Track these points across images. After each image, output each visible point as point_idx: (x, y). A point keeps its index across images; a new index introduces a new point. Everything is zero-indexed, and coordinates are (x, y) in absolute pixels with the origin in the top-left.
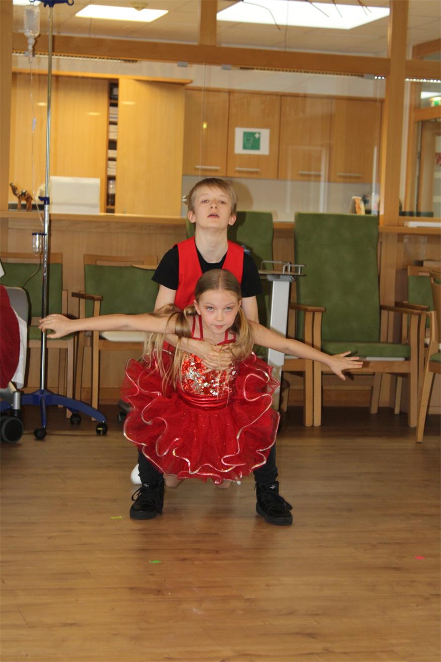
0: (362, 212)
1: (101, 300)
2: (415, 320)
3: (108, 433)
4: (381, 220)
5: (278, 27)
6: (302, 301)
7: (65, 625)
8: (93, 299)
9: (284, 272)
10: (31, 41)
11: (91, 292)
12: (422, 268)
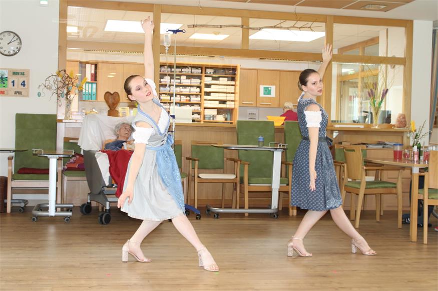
3: (201, 218)
5: (276, 41)
6: (288, 160)
8: (195, 160)
9: (279, 147)
10: (167, 48)
11: (194, 157)
12: (341, 145)
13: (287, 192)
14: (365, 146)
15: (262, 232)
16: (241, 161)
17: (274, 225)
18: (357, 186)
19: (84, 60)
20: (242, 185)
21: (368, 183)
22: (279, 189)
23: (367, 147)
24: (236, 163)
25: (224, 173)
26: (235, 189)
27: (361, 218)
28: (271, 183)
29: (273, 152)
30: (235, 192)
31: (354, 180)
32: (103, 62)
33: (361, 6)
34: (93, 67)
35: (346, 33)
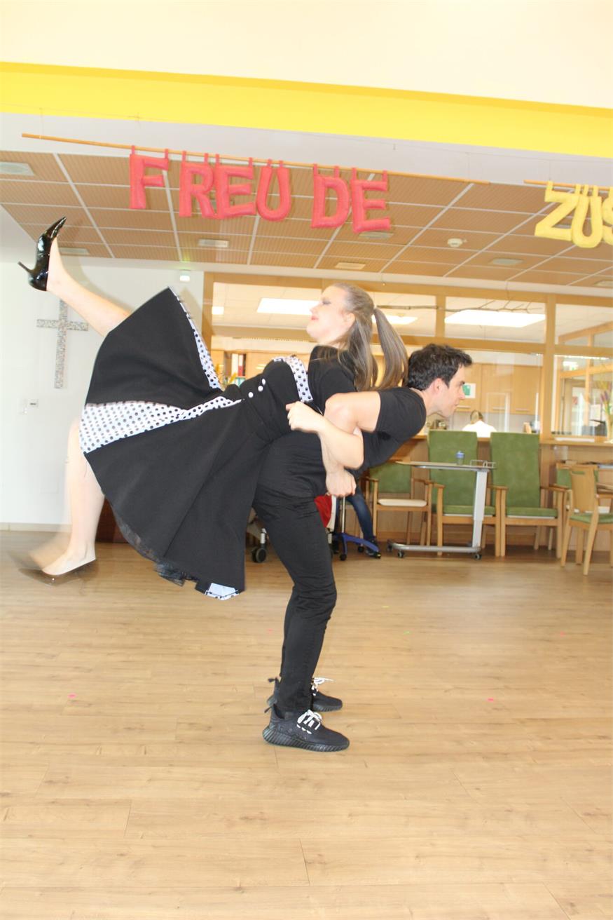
0: (530, 432)
1: (377, 481)
2: (560, 496)
4: (541, 438)
5: (481, 327)
6: (495, 483)
7: (356, 667)
9: (483, 467)
12: (564, 465)
13: (493, 526)
14: (595, 466)
15: (460, 578)
16: (433, 483)
17: (475, 567)
18: (586, 519)
19: (229, 349)
20: (434, 515)
21: (602, 517)
22: (483, 522)
23: (598, 467)
24: (426, 486)
25: (410, 498)
26: (425, 520)
27: (592, 561)
28: (472, 513)
29: (476, 473)
30: (424, 523)
31: (582, 512)
32: (254, 352)
33: (593, 283)
34: (241, 357)
35: (571, 317)
